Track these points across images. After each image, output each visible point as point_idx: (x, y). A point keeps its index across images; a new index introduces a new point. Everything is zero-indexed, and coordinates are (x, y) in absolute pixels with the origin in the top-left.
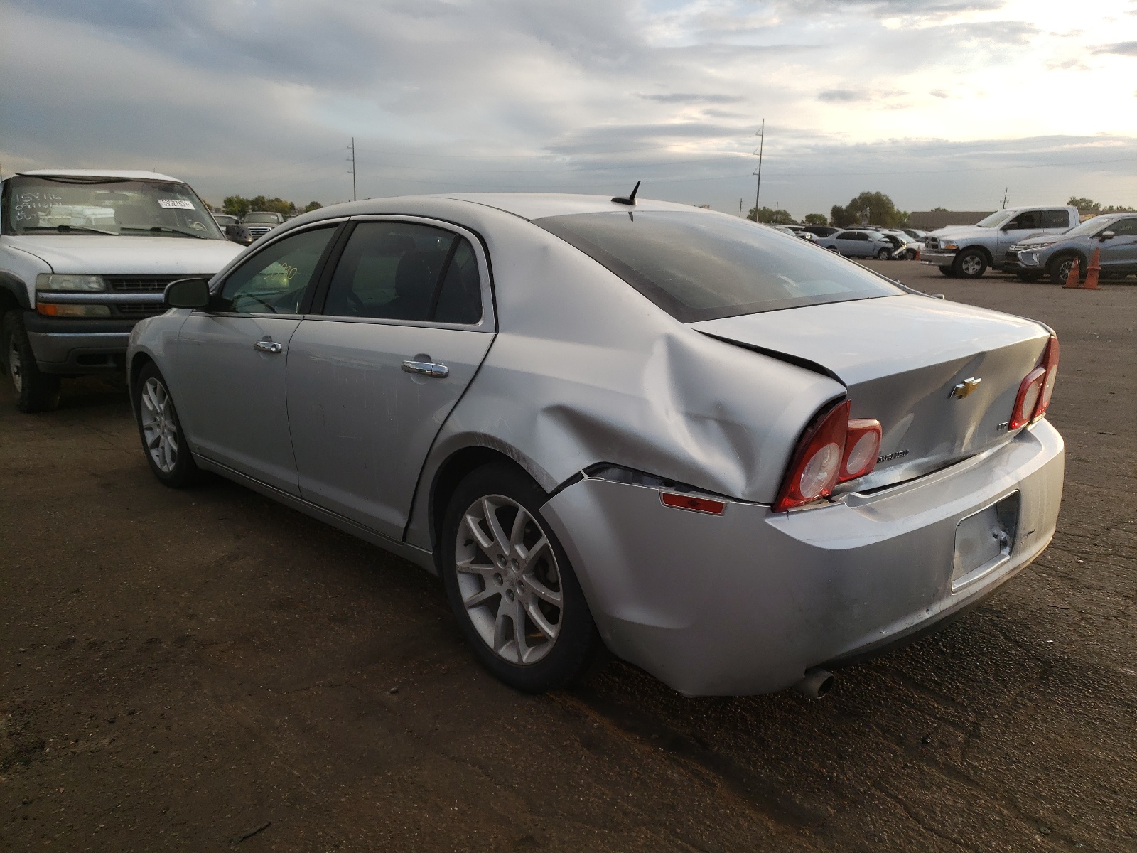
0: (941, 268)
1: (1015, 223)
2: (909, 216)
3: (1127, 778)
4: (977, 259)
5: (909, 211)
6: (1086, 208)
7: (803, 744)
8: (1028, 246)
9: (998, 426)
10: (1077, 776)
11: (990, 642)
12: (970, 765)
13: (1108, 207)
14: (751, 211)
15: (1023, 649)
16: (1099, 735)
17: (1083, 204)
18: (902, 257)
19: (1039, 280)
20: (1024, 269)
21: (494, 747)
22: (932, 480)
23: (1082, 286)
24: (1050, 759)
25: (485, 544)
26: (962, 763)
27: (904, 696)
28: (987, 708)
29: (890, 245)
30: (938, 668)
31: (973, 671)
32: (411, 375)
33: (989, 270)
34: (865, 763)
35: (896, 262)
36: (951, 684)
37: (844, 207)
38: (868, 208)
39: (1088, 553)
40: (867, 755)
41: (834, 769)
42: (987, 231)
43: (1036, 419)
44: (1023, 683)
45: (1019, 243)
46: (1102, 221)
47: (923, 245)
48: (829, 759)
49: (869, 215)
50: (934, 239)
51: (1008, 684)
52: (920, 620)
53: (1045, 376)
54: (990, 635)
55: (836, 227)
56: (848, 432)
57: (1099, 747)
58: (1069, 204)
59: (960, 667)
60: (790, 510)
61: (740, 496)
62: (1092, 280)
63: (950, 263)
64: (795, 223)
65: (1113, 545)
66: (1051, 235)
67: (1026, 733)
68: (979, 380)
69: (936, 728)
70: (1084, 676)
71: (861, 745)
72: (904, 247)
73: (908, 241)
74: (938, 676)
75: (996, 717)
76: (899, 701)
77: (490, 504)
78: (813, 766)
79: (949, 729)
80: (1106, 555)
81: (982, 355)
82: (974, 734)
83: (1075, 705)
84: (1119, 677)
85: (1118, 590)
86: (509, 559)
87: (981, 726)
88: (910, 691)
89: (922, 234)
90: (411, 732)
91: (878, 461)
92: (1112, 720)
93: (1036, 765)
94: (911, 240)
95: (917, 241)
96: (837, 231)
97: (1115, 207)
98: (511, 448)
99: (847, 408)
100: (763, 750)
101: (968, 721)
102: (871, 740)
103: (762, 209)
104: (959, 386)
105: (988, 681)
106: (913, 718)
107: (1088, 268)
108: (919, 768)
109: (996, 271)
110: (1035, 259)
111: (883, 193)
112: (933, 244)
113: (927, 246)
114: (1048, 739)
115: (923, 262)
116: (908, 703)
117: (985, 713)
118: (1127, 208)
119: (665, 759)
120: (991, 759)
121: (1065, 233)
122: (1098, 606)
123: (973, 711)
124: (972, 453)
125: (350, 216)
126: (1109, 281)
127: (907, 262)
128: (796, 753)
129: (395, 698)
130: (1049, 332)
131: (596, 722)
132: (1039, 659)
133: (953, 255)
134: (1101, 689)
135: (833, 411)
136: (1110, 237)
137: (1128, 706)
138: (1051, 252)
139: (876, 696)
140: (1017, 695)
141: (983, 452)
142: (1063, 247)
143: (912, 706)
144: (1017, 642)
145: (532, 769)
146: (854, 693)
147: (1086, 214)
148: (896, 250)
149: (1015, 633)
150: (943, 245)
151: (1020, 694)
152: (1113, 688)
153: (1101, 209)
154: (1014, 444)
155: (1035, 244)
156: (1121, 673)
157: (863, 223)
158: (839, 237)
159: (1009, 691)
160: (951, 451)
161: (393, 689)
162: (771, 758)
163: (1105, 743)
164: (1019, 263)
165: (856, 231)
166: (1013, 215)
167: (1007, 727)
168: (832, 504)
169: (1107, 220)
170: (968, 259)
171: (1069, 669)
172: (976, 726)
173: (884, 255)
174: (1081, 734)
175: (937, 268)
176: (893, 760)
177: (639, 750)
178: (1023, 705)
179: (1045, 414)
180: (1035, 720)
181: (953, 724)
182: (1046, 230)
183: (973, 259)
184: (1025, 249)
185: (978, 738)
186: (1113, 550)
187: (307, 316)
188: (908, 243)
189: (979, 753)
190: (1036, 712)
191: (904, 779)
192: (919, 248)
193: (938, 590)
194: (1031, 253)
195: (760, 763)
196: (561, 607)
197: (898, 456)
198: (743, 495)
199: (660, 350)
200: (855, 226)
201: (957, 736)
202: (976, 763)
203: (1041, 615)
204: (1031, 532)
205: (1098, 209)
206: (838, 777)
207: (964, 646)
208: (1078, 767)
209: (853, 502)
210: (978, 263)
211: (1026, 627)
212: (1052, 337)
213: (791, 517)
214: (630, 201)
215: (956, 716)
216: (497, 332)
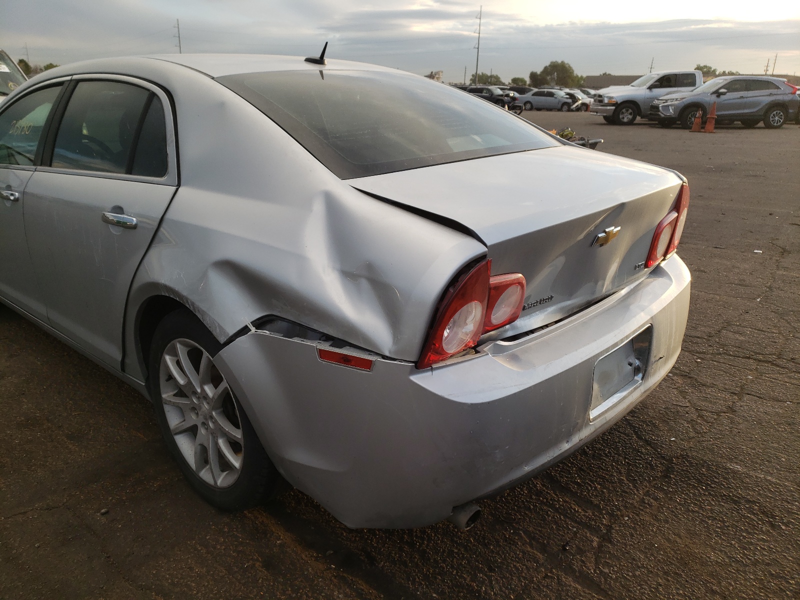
0: (605, 117)
1: (657, 83)
2: (584, 79)
3: (735, 581)
4: (630, 111)
5: (585, 76)
6: (708, 72)
7: (459, 556)
8: (666, 101)
9: (636, 266)
10: (693, 580)
11: (625, 441)
12: (601, 572)
13: (722, 72)
14: (473, 75)
15: (652, 447)
16: (711, 534)
17: (705, 70)
18: (578, 109)
19: (674, 126)
20: (664, 117)
21: (181, 571)
22: (575, 320)
23: (703, 130)
24: (670, 562)
25: (181, 381)
26: (595, 571)
27: (551, 499)
28: (619, 510)
29: (570, 101)
30: (581, 469)
31: (610, 471)
32: (110, 225)
33: (638, 118)
34: (511, 575)
35: (574, 113)
36: (590, 485)
37: (539, 73)
38: (556, 74)
39: (704, 353)
40: (514, 565)
41: (483, 583)
42: (638, 89)
43: (668, 256)
44: (649, 482)
45: (660, 99)
46: (720, 81)
47: (592, 100)
48: (481, 571)
49: (556, 78)
50: (600, 96)
51: (637, 483)
52: (561, 452)
53: (677, 219)
54: (625, 434)
55: (533, 87)
56: (490, 289)
57: (711, 546)
58: (695, 69)
59: (599, 468)
60: (434, 366)
61: (387, 354)
62: (710, 126)
63: (611, 114)
64: (504, 84)
65: (723, 346)
66: (684, 92)
67: (650, 535)
68: (619, 228)
69: (575, 533)
70: (700, 473)
71: (509, 555)
72: (580, 102)
73: (582, 98)
74: (580, 478)
75: (627, 518)
76: (546, 505)
77: (182, 347)
78: (465, 579)
79: (586, 533)
80: (718, 354)
81: (622, 205)
82: (606, 538)
83: (692, 503)
84: (728, 473)
85: (727, 387)
86: (201, 397)
87: (613, 529)
88: (556, 495)
89: (593, 92)
90: (108, 557)
91: (524, 309)
92: (722, 518)
93: (658, 569)
94: (585, 96)
95: (589, 97)
96: (532, 90)
97: (727, 72)
98: (187, 299)
99: (487, 267)
100: (423, 564)
101: (603, 524)
102: (518, 549)
103: (481, 74)
104: (600, 235)
105: (621, 481)
106: (556, 523)
107: (707, 116)
108: (558, 579)
109: (643, 119)
110: (671, 111)
111: (566, 62)
112: (599, 99)
113: (595, 101)
114: (669, 540)
115: (592, 113)
116: (552, 506)
117: (617, 515)
118: (735, 73)
119: (335, 577)
120: (620, 565)
121: (692, 91)
122: (711, 402)
123: (608, 513)
124: (612, 292)
125: (72, 75)
126: (722, 126)
127: (581, 113)
128: (452, 567)
129: (104, 520)
130: (682, 179)
131: (279, 539)
132: (664, 457)
133: (614, 108)
134: (713, 486)
135: (473, 271)
136: (724, 94)
137: (735, 502)
138: (683, 105)
139: (526, 500)
140: (645, 495)
141: (623, 289)
142: (690, 101)
143: (556, 510)
144: (646, 441)
145: (211, 595)
146: (509, 498)
147: (708, 77)
148: (574, 104)
149: (646, 432)
150: (606, 101)
151: (647, 494)
152: (722, 484)
153: (717, 73)
154: (648, 280)
155: (671, 99)
156: (730, 469)
157: (552, 84)
158: (533, 95)
159: (638, 490)
160: (593, 293)
161: (103, 511)
162: (430, 572)
163: (716, 543)
164: (660, 113)
165: (546, 90)
166: (657, 77)
167: (634, 528)
168: (478, 355)
169: (722, 81)
170: (624, 110)
171: (687, 466)
172: (609, 528)
173: (565, 107)
174: (696, 534)
175: (602, 117)
176: (536, 570)
177: (313, 569)
178: (648, 504)
179: (676, 250)
180: (658, 520)
181: (589, 527)
182: (680, 89)
183: (627, 111)
184: (664, 103)
185: (610, 542)
186: (724, 350)
187: (39, 167)
188: (582, 99)
189: (609, 558)
190: (659, 512)
191: (544, 591)
192: (590, 103)
193: (577, 423)
194: (668, 106)
195: (419, 578)
196: (242, 443)
197: (542, 303)
198: (390, 352)
199: (319, 208)
200: (546, 86)
201: (592, 541)
202: (607, 571)
203: (667, 414)
204: (661, 358)
205: (715, 73)
206: (486, 592)
207: (604, 446)
208: (693, 570)
209: (499, 350)
210: (631, 114)
211: (654, 425)
212: (684, 184)
213: (434, 372)
214: (320, 61)
215: (593, 519)
216: (179, 185)
